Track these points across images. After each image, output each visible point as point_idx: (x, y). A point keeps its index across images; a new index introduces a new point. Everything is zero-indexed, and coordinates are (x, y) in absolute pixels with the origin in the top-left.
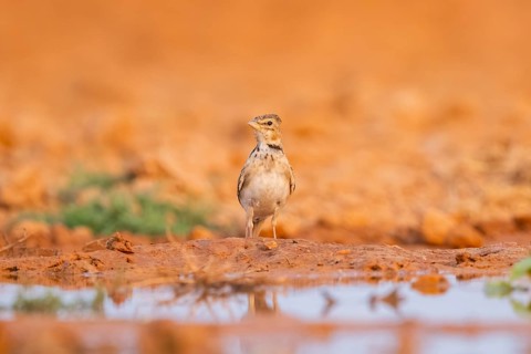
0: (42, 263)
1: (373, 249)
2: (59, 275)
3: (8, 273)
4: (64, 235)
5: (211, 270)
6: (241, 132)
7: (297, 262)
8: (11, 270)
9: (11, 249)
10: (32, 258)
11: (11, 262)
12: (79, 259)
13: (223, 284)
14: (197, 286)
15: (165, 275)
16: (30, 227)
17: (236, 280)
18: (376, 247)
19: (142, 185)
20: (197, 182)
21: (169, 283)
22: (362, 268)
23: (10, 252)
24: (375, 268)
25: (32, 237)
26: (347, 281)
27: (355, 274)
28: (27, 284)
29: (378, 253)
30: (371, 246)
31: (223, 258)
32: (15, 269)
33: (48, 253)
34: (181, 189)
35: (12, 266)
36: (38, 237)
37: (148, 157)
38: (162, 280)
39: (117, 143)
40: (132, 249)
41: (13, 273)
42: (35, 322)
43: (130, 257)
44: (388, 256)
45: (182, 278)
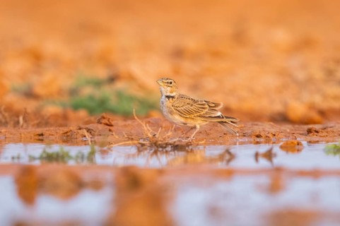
0: (58, 131)
1: (257, 125)
2: (68, 139)
3: (37, 137)
4: (71, 114)
5: (160, 136)
6: (178, 54)
7: (211, 132)
8: (40, 135)
9: (40, 123)
10: (52, 128)
11: (39, 131)
12: (80, 129)
13: (167, 144)
14: (151, 146)
15: (132, 139)
16: (51, 109)
17: (175, 142)
18: (259, 123)
19: (120, 85)
20: (150, 82)
21: (134, 144)
22: (250, 136)
23: (38, 125)
24: (258, 136)
25: (52, 115)
26: (242, 143)
27: (246, 139)
28: (49, 144)
29: (261, 127)
30: (256, 123)
31: (167, 129)
32: (42, 135)
33: (61, 126)
34: (142, 87)
35: (40, 133)
36: (56, 116)
37: (122, 68)
38: (130, 142)
39: (104, 59)
40: (113, 123)
41: (41, 137)
42: (54, 166)
43: (111, 128)
44: (267, 129)
45: (141, 141)
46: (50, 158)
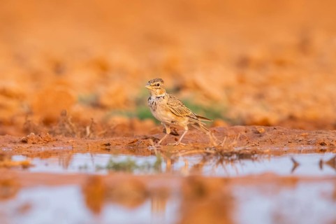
0: (124, 141)
1: (321, 133)
2: (134, 148)
3: (104, 147)
4: (138, 124)
5: (225, 145)
6: (244, 63)
7: (277, 140)
8: (106, 145)
9: (107, 133)
10: (118, 138)
11: (106, 141)
12: (146, 139)
13: (232, 153)
14: (216, 155)
15: (198, 148)
16: (118, 119)
17: (240, 151)
18: (324, 132)
19: (185, 95)
20: (217, 92)
21: (200, 153)
22: (315, 144)
23: (105, 135)
24: (322, 144)
25: (118, 125)
26: (306, 152)
27: (311, 147)
28: (116, 154)
29: (325, 135)
30: (321, 131)
31: (232, 138)
32: (109, 145)
33: (127, 135)
34: (208, 97)
35: (107, 143)
36: (123, 126)
37: (188, 78)
38: (196, 151)
39: (170, 69)
40: (178, 132)
41: (107, 147)
42: (120, 175)
43: (177, 137)
44: (331, 137)
45: (208, 150)
46: (117, 167)
